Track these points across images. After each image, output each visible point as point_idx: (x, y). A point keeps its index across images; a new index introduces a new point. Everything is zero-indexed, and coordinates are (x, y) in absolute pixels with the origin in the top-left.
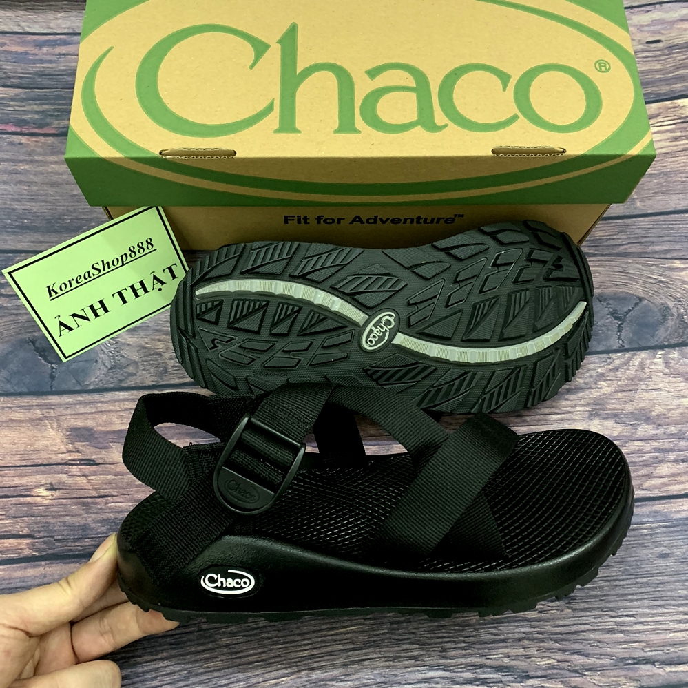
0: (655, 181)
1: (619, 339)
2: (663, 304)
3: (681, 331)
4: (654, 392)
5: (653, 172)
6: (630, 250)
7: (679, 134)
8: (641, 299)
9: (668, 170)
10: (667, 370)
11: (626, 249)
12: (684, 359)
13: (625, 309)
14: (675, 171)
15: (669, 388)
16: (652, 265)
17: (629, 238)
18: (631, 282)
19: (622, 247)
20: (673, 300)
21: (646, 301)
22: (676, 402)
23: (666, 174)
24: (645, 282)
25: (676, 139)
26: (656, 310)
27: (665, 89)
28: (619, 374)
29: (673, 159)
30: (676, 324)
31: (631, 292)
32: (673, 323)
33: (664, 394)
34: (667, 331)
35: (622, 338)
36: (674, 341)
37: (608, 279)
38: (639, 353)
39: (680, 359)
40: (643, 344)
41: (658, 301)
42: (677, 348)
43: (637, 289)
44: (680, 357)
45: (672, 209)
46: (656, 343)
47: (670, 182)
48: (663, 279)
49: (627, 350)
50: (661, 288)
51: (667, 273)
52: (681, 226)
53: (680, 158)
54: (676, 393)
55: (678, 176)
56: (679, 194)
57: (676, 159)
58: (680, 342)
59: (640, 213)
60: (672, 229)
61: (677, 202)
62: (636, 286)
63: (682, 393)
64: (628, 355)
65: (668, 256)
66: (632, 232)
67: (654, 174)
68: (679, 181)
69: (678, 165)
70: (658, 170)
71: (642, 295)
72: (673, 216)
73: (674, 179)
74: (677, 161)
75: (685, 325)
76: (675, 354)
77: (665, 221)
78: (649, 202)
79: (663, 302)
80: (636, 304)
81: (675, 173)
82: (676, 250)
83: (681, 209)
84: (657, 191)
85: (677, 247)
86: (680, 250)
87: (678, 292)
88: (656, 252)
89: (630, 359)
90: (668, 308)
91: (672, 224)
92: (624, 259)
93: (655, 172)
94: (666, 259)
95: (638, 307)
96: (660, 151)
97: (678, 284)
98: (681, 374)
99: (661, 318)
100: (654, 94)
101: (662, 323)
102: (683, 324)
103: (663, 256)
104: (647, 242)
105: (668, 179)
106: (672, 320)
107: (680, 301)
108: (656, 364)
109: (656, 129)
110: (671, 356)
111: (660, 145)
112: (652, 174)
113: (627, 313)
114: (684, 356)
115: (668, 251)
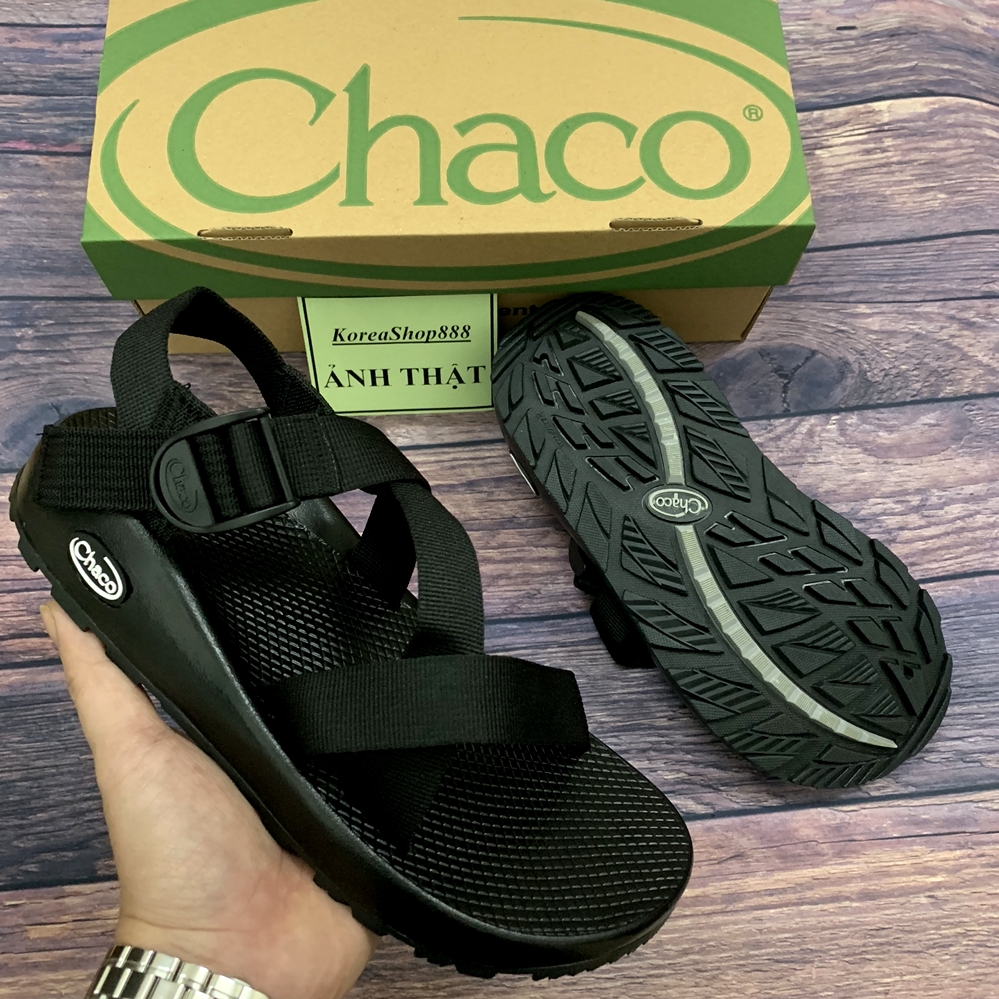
0: (839, 206)
1: (784, 401)
2: (840, 358)
3: (862, 391)
4: (823, 466)
5: (837, 194)
6: (802, 293)
7: (872, 146)
8: (814, 353)
9: (857, 192)
10: (842, 439)
11: (798, 291)
12: (865, 425)
13: (794, 365)
15: (843, 461)
16: (831, 311)
17: (803, 277)
18: (802, 331)
19: (793, 289)
20: (855, 353)
21: (820, 355)
22: (850, 477)
23: (853, 197)
24: (819, 331)
25: (868, 152)
26: (832, 365)
27: (857, 89)
28: (781, 444)
29: (864, 177)
30: (856, 383)
31: (802, 344)
32: (853, 381)
33: (836, 467)
34: (844, 390)
35: (788, 401)
36: (853, 403)
37: (773, 329)
38: (808, 418)
39: (859, 425)
40: (813, 406)
41: (835, 354)
42: (856, 412)
43: (809, 340)
44: (859, 423)
45: (859, 241)
46: (828, 407)
47: (857, 208)
48: (843, 328)
49: (794, 415)
50: (840, 338)
51: (849, 320)
52: (869, 262)
53: (872, 176)
54: (851, 467)
55: (869, 199)
56: (869, 222)
57: (867, 177)
58: (860, 404)
60: (858, 266)
61: (865, 232)
62: (808, 336)
63: (858, 467)
64: (794, 421)
65: (851, 299)
66: (807, 270)
67: (839, 197)
68: (869, 206)
69: (869, 186)
70: (844, 191)
71: (815, 347)
72: (860, 249)
73: (863, 203)
74: (868, 180)
75: (868, 384)
76: (853, 419)
77: (850, 256)
78: (830, 233)
79: (841, 356)
80: (807, 359)
81: (864, 195)
82: (861, 292)
83: (869, 240)
84: (840, 218)
85: (863, 287)
86: (866, 292)
87: (861, 343)
88: (836, 295)
89: (796, 426)
90: (847, 363)
91: (859, 260)
92: (794, 304)
93: (840, 194)
94: (848, 302)
95: (809, 363)
96: (847, 167)
97: (862, 333)
98: (859, 444)
99: (837, 375)
100: (843, 95)
101: (839, 381)
102: (866, 384)
103: (844, 299)
104: (823, 282)
105: (856, 203)
106: (852, 377)
107: (863, 355)
108: (828, 431)
109: (843, 140)
110: (849, 422)
111: (848, 159)
112: (835, 197)
113: (796, 369)
114: (864, 421)
115: (851, 293)
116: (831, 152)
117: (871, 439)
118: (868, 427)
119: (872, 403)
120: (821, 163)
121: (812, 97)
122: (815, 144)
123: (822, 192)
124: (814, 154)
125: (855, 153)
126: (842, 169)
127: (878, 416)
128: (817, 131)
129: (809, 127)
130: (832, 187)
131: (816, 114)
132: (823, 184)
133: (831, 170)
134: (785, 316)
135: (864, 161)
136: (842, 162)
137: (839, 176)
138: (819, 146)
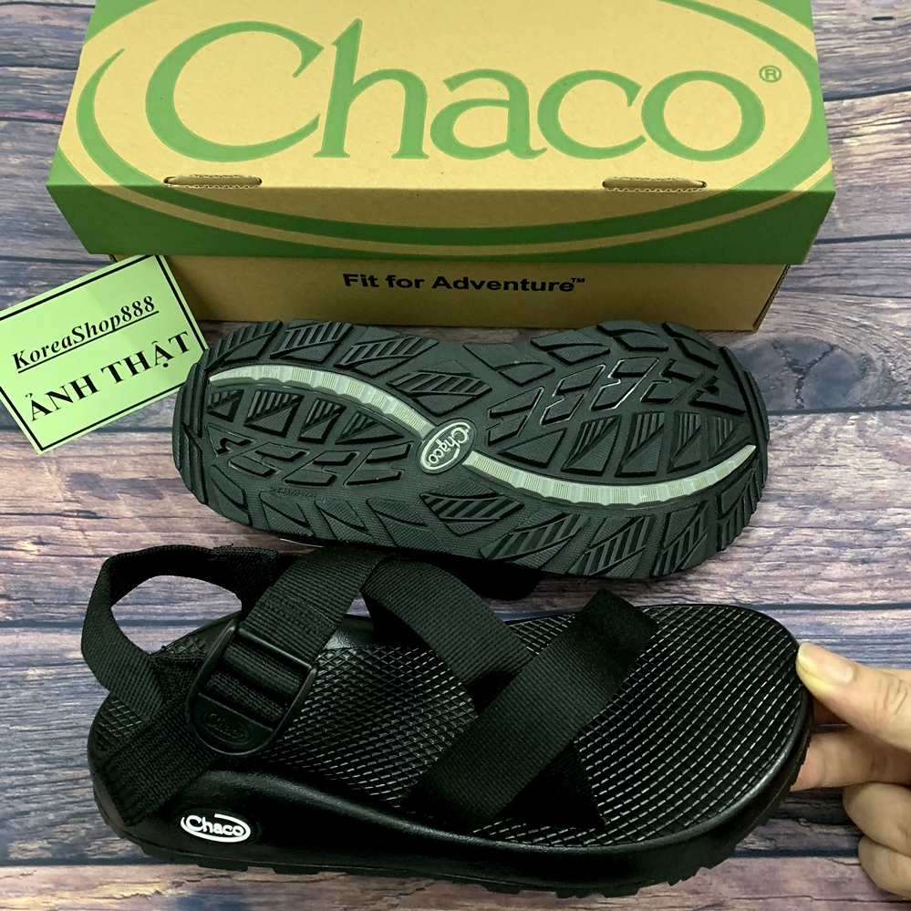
0: (867, 196)
1: (797, 397)
2: (863, 355)
3: (886, 390)
4: (838, 470)
5: (866, 184)
6: (823, 285)
8: (832, 347)
9: (888, 182)
10: (861, 441)
11: (818, 283)
12: (887, 428)
13: (809, 360)
14: (896, 184)
15: (860, 465)
16: (853, 304)
17: (824, 268)
18: (821, 325)
19: (812, 280)
20: (879, 350)
21: (840, 350)
22: (867, 484)
23: (883, 187)
24: (839, 325)
25: (902, 141)
26: (852, 361)
27: (892, 78)
28: (792, 442)
29: (896, 168)
30: (878, 381)
31: (821, 338)
32: (876, 379)
33: (852, 472)
34: (865, 389)
35: (802, 396)
36: (874, 403)
37: (788, 320)
38: (823, 416)
39: (881, 427)
40: (829, 404)
41: (856, 350)
42: (878, 413)
43: (829, 334)
44: (881, 424)
45: (889, 233)
46: (848, 405)
47: (887, 198)
48: (866, 323)
49: (808, 412)
50: (863, 334)
51: (873, 315)
52: (898, 255)
53: (905, 166)
54: (869, 472)
55: (900, 189)
56: (900, 213)
57: (900, 167)
58: (882, 404)
59: (843, 237)
60: (886, 258)
61: (895, 224)
62: (827, 330)
63: (877, 473)
64: (807, 418)
65: (876, 293)
66: (828, 261)
67: (868, 186)
68: (900, 197)
69: (903, 176)
70: (872, 181)
71: (834, 342)
72: (889, 241)
73: (893, 194)
74: (901, 170)
75: (892, 383)
76: (874, 420)
77: (876, 248)
78: (855, 224)
79: (863, 352)
80: (825, 354)
81: (896, 185)
82: (888, 286)
83: (900, 232)
84: (868, 209)
85: (890, 281)
86: (893, 286)
87: (886, 340)
88: (859, 288)
89: (810, 423)
90: (869, 360)
91: (887, 252)
92: (813, 296)
93: (869, 184)
94: (874, 296)
95: (827, 358)
96: (878, 156)
97: (887, 329)
98: (879, 448)
99: (857, 373)
100: (876, 84)
101: (858, 379)
102: (890, 382)
103: (868, 293)
104: (848, 274)
105: (886, 194)
106: (875, 376)
107: (887, 352)
108: (845, 432)
109: (874, 129)
110: (869, 422)
111: (879, 148)
112: (864, 186)
113: (812, 364)
114: (886, 423)
115: (877, 287)
116: (861, 141)
117: (893, 443)
118: (890, 429)
119: (895, 404)
120: (848, 152)
121: (842, 86)
122: (843, 133)
123: (849, 181)
124: (842, 143)
125: (887, 142)
126: (872, 158)
127: (902, 418)
128: (847, 120)
129: (838, 116)
130: (860, 176)
131: (846, 103)
132: (850, 173)
133: (860, 159)
134: (802, 308)
135: (899, 150)
136: (873, 151)
137: (868, 165)
138: (848, 135)
